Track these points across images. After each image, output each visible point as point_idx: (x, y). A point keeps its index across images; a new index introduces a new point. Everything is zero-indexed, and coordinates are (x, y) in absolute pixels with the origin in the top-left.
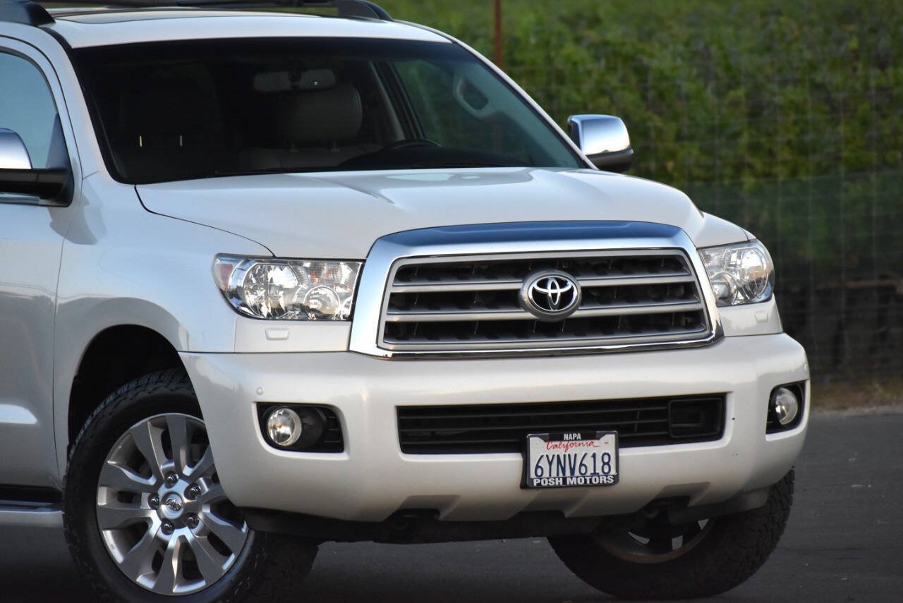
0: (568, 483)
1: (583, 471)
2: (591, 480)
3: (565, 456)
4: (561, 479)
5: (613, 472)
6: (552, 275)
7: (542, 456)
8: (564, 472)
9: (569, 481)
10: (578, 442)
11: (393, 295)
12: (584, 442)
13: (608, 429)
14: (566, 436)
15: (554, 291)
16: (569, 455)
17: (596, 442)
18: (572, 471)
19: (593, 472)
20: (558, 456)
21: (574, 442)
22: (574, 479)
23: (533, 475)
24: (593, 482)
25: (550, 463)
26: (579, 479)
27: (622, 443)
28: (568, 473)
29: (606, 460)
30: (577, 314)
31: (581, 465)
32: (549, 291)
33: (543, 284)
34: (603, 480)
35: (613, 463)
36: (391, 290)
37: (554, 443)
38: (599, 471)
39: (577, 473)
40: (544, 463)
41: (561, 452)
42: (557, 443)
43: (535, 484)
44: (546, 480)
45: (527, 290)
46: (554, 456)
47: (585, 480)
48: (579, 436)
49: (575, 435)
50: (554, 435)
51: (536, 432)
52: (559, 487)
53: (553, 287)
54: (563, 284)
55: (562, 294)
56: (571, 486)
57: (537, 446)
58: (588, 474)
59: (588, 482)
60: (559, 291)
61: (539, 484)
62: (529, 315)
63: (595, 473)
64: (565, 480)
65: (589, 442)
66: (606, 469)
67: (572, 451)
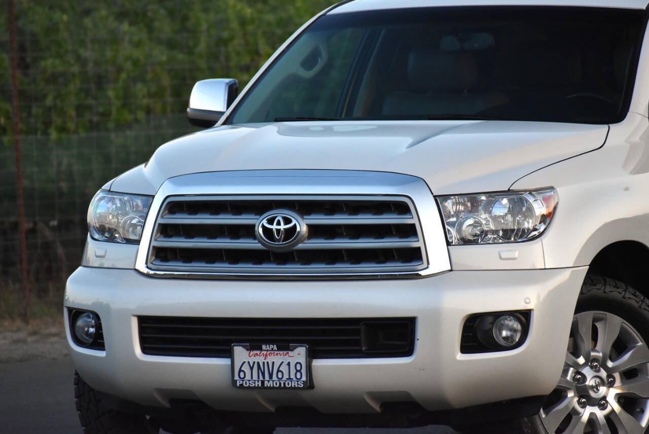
0: (266, 385)
1: (280, 376)
2: (284, 384)
3: (264, 363)
4: (260, 382)
5: (305, 378)
7: (244, 362)
8: (263, 377)
10: (276, 352)
11: (160, 225)
12: (281, 352)
13: (298, 342)
14: (264, 347)
15: (279, 228)
16: (268, 363)
17: (290, 353)
18: (271, 376)
19: (288, 377)
20: (258, 363)
21: (272, 352)
22: (271, 382)
23: (236, 378)
24: (287, 385)
25: (252, 368)
26: (275, 382)
28: (267, 377)
29: (298, 368)
31: (278, 371)
32: (275, 228)
34: (294, 384)
35: (304, 371)
36: (160, 220)
37: (255, 352)
38: (292, 376)
39: (274, 377)
40: (246, 368)
41: (261, 359)
42: (258, 352)
43: (238, 385)
44: (248, 382)
46: (254, 362)
47: (280, 384)
48: (275, 348)
49: (271, 346)
50: (254, 346)
51: (238, 342)
52: (259, 388)
53: (279, 224)
54: (287, 221)
55: (286, 230)
56: (267, 388)
57: (240, 353)
58: (284, 379)
59: (282, 385)
60: (283, 227)
61: (242, 385)
63: (289, 378)
64: (263, 382)
65: (285, 352)
66: (299, 376)
67: (270, 359)
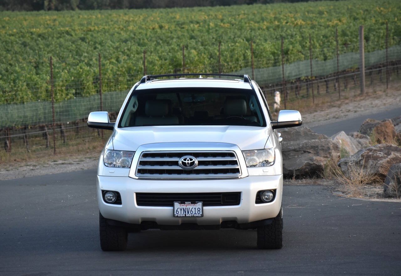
1: (192, 212)
2: (194, 215)
3: (186, 208)
5: (201, 213)
6: (188, 157)
7: (178, 208)
8: (185, 213)
9: (187, 215)
10: (190, 205)
11: (140, 161)
12: (193, 205)
13: (200, 201)
14: (186, 203)
15: (188, 162)
17: (196, 205)
18: (188, 213)
20: (184, 208)
23: (175, 213)
25: (181, 210)
26: (190, 215)
27: (204, 205)
29: (199, 209)
30: (196, 168)
31: (191, 211)
32: (187, 162)
33: (185, 160)
34: (197, 215)
35: (201, 211)
36: (140, 160)
37: (182, 204)
38: (196, 213)
39: (190, 213)
40: (179, 210)
41: (184, 207)
42: (184, 205)
44: (179, 215)
45: (180, 161)
46: (182, 208)
47: (192, 215)
48: (190, 203)
49: (189, 202)
50: (182, 202)
51: (176, 201)
52: (184, 217)
53: (188, 160)
54: (191, 160)
55: (191, 163)
56: (187, 217)
57: (177, 205)
60: (190, 162)
61: (177, 216)
62: (180, 168)
64: (185, 215)
66: (199, 212)
67: (188, 207)
